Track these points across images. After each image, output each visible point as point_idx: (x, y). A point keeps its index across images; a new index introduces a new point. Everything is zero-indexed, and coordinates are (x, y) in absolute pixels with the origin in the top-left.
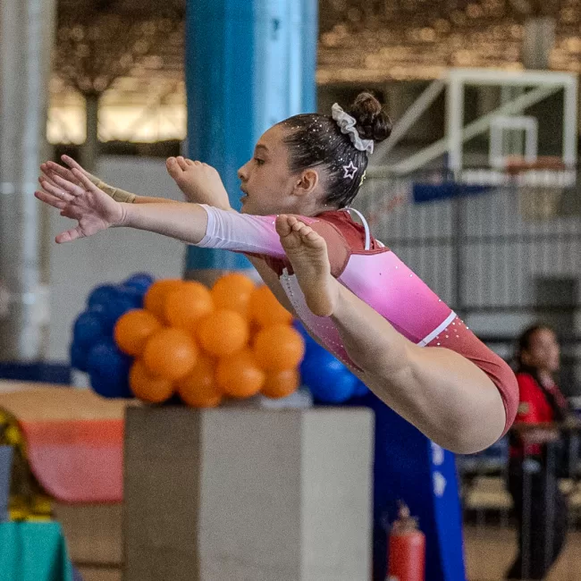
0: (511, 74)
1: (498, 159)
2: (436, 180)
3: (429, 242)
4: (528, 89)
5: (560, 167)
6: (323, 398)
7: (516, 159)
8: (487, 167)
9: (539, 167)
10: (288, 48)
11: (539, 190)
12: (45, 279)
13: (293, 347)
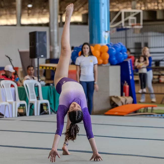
0: (129, 10)
1: (130, 24)
2: (120, 28)
3: (121, 38)
4: (135, 13)
5: (140, 25)
6: (112, 64)
7: (133, 24)
8: (128, 25)
9: (137, 25)
10: (105, 8)
11: (137, 29)
12: (58, 45)
13: (107, 56)
